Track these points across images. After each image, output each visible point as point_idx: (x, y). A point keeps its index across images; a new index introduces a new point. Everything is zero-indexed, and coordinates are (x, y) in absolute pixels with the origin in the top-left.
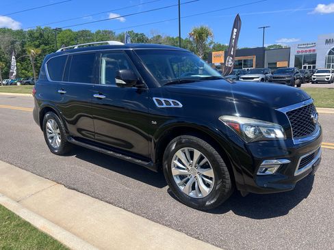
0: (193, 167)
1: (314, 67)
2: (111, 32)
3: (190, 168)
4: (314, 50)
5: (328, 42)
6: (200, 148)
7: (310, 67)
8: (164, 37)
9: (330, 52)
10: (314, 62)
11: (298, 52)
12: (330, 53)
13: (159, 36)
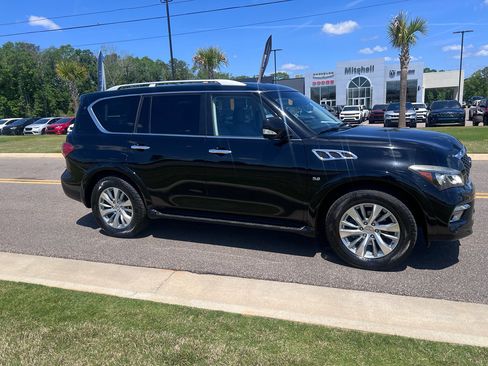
0: (369, 224)
1: (334, 103)
2: (33, 45)
3: (364, 226)
4: (332, 82)
5: (347, 71)
6: (380, 201)
7: (328, 103)
8: (123, 56)
9: (351, 83)
10: (333, 96)
11: (314, 83)
12: (351, 85)
13: (115, 55)
